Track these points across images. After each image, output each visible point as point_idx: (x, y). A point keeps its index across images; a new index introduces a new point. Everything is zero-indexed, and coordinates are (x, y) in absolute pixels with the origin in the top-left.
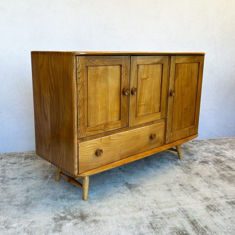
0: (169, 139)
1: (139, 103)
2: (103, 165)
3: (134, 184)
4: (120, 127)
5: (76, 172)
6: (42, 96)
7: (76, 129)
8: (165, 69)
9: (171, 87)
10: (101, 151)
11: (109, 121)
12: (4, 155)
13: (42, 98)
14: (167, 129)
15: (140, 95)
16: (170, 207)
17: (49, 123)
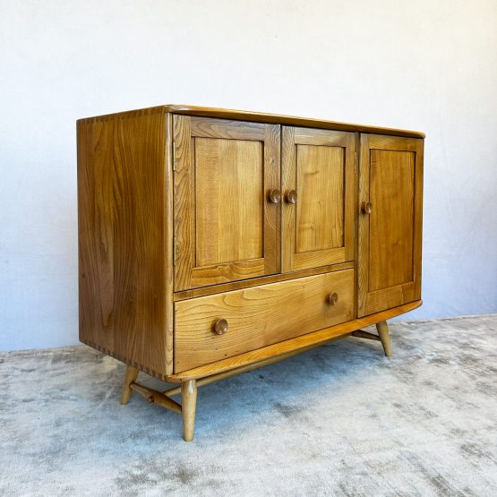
0: (364, 305)
1: (300, 223)
2: (228, 356)
3: (295, 407)
4: (262, 273)
5: (169, 370)
6: (96, 208)
7: (170, 270)
8: (351, 159)
9: (363, 197)
10: (224, 322)
11: (240, 258)
12: (8, 355)
13: (97, 213)
14: (360, 284)
15: (302, 207)
16: (379, 450)
17: (111, 265)
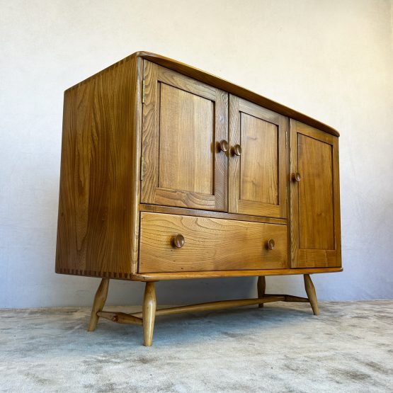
0: (296, 258)
1: (244, 175)
4: (213, 208)
6: (77, 153)
8: (282, 136)
10: (181, 237)
11: (195, 190)
13: (77, 158)
14: (292, 240)
